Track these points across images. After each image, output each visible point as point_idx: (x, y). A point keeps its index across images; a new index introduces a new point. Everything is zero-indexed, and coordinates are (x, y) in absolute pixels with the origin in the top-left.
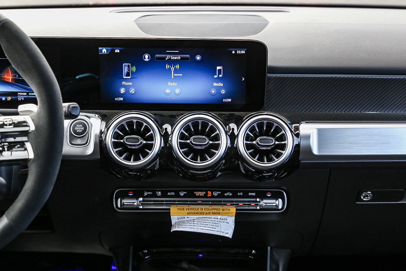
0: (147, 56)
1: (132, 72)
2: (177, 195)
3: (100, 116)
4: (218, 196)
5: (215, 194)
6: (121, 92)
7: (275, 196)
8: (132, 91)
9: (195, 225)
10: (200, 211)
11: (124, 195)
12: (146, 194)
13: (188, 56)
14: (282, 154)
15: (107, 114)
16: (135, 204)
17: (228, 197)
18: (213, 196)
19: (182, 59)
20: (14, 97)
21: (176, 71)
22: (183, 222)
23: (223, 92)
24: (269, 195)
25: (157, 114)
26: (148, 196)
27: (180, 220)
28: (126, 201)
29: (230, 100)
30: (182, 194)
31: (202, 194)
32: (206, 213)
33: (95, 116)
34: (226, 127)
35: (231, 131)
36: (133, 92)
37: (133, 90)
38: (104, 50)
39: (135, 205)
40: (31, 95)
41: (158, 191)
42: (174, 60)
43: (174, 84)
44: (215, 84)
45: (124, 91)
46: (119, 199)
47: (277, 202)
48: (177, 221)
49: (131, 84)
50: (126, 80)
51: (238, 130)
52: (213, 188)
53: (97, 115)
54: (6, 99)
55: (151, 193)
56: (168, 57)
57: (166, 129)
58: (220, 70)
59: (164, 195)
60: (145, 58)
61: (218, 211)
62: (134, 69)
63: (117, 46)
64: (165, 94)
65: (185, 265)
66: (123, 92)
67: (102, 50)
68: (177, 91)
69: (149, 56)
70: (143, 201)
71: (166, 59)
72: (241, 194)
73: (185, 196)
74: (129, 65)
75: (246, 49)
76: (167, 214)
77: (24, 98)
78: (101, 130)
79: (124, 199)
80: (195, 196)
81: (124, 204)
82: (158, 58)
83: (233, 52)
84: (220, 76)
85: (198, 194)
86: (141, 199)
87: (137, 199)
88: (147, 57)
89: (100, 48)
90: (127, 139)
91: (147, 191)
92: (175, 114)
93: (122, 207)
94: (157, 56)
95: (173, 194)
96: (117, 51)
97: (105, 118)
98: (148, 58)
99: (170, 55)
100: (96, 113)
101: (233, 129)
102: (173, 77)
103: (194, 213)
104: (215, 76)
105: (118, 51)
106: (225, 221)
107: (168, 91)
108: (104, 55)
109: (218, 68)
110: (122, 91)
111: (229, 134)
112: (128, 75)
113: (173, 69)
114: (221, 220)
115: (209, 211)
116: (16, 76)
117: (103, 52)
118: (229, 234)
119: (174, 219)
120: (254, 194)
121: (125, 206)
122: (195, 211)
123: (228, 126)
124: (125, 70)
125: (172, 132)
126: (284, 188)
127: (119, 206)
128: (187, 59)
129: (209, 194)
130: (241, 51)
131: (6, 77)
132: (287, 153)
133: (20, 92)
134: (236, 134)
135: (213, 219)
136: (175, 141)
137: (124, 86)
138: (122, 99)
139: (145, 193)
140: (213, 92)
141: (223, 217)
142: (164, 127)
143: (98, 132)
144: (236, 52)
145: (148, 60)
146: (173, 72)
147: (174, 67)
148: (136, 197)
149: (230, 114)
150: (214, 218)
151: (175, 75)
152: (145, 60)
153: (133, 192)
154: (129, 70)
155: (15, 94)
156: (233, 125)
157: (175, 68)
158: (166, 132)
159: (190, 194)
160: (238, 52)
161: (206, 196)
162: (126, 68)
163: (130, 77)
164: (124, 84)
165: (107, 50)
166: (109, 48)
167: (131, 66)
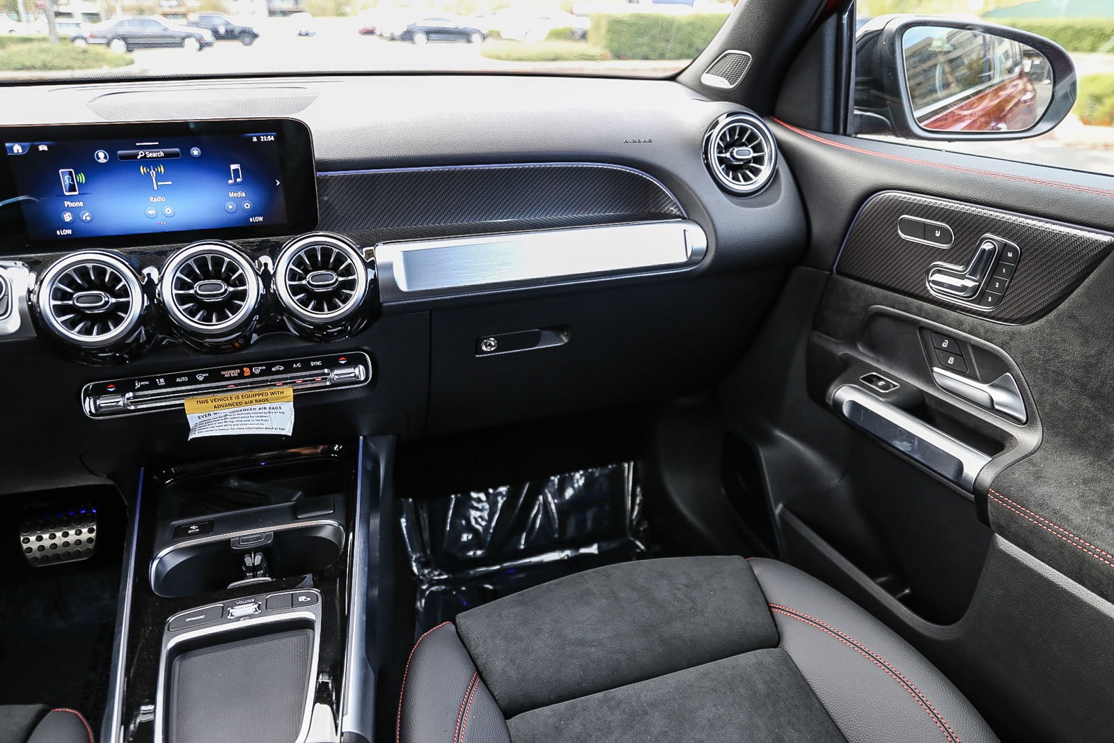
0: (101, 154)
1: (78, 183)
2: (193, 380)
3: (28, 263)
4: (262, 373)
5: (257, 370)
6: (66, 220)
7: (353, 362)
8: (86, 216)
9: (227, 423)
10: (234, 400)
11: (97, 393)
12: (138, 385)
13: (177, 150)
14: (351, 295)
15: (41, 260)
16: (121, 403)
17: (278, 372)
18: (253, 375)
19: (167, 155)
21: (159, 177)
22: (208, 422)
23: (247, 206)
24: (343, 362)
25: (135, 252)
26: (143, 388)
27: (202, 419)
28: (102, 402)
29: (261, 219)
30: (200, 378)
31: (235, 373)
32: (246, 403)
33: (16, 264)
34: (254, 262)
35: (263, 268)
36: (88, 218)
37: (87, 214)
38: (17, 148)
39: (119, 406)
41: (159, 378)
42: (153, 158)
43: (160, 199)
44: (231, 195)
45: (71, 218)
46: (91, 400)
47: (357, 371)
48: (198, 421)
49: (81, 204)
50: (70, 198)
51: (274, 265)
52: (252, 361)
53: (20, 263)
55: (147, 383)
56: (141, 154)
57: (149, 275)
58: (236, 171)
59: (171, 382)
60: (99, 158)
61: (265, 397)
62: (82, 178)
63: (43, 140)
65: (234, 483)
66: (69, 220)
67: (11, 148)
68: (168, 211)
69: (105, 154)
70: (135, 397)
71: (139, 157)
72: (299, 365)
73: (206, 381)
74: (71, 172)
75: (275, 133)
76: (180, 413)
78: (29, 289)
79: (99, 399)
80: (224, 379)
81: (101, 406)
82: (123, 157)
83: (255, 139)
84: (238, 180)
85: (227, 374)
86: (131, 394)
87: (123, 395)
88: (102, 156)
89: (7, 145)
90: (78, 298)
91: (140, 380)
92: (168, 249)
93: (99, 412)
94: (120, 152)
95: (185, 379)
96: (43, 148)
97: (36, 267)
98: (105, 158)
99: (145, 151)
100: (20, 259)
101: (266, 265)
102: (156, 188)
103: (226, 405)
104: (230, 182)
105: (45, 148)
106: (278, 410)
107: (151, 212)
108: (18, 156)
109: (233, 167)
110: (68, 217)
111: (260, 273)
112: (72, 188)
113: (153, 173)
114: (271, 411)
115: (250, 399)
117: (16, 151)
118: (288, 431)
119: (192, 419)
120: (319, 363)
121: (103, 410)
122: (227, 402)
123: (256, 261)
124: (66, 181)
125: (161, 280)
126: (366, 348)
127: (93, 411)
128: (176, 155)
129: (247, 371)
130: (267, 136)
132: (358, 293)
134: (272, 272)
135: (257, 411)
136: (168, 293)
137: (69, 209)
138: (69, 232)
139: (137, 384)
140: (231, 207)
141: (274, 405)
142: (145, 271)
143: (24, 293)
144: (259, 138)
145: (105, 161)
146: (154, 179)
147: (154, 170)
148: (121, 391)
149: (263, 241)
150: (260, 409)
151: (159, 183)
152: (99, 161)
153: (116, 384)
154: (73, 181)
156: (265, 259)
157: (157, 172)
158: (150, 281)
159: (215, 376)
160: (263, 138)
161: (241, 376)
162: (67, 177)
163: (77, 193)
164: (68, 206)
165: (23, 148)
166: (27, 144)
167: (76, 174)
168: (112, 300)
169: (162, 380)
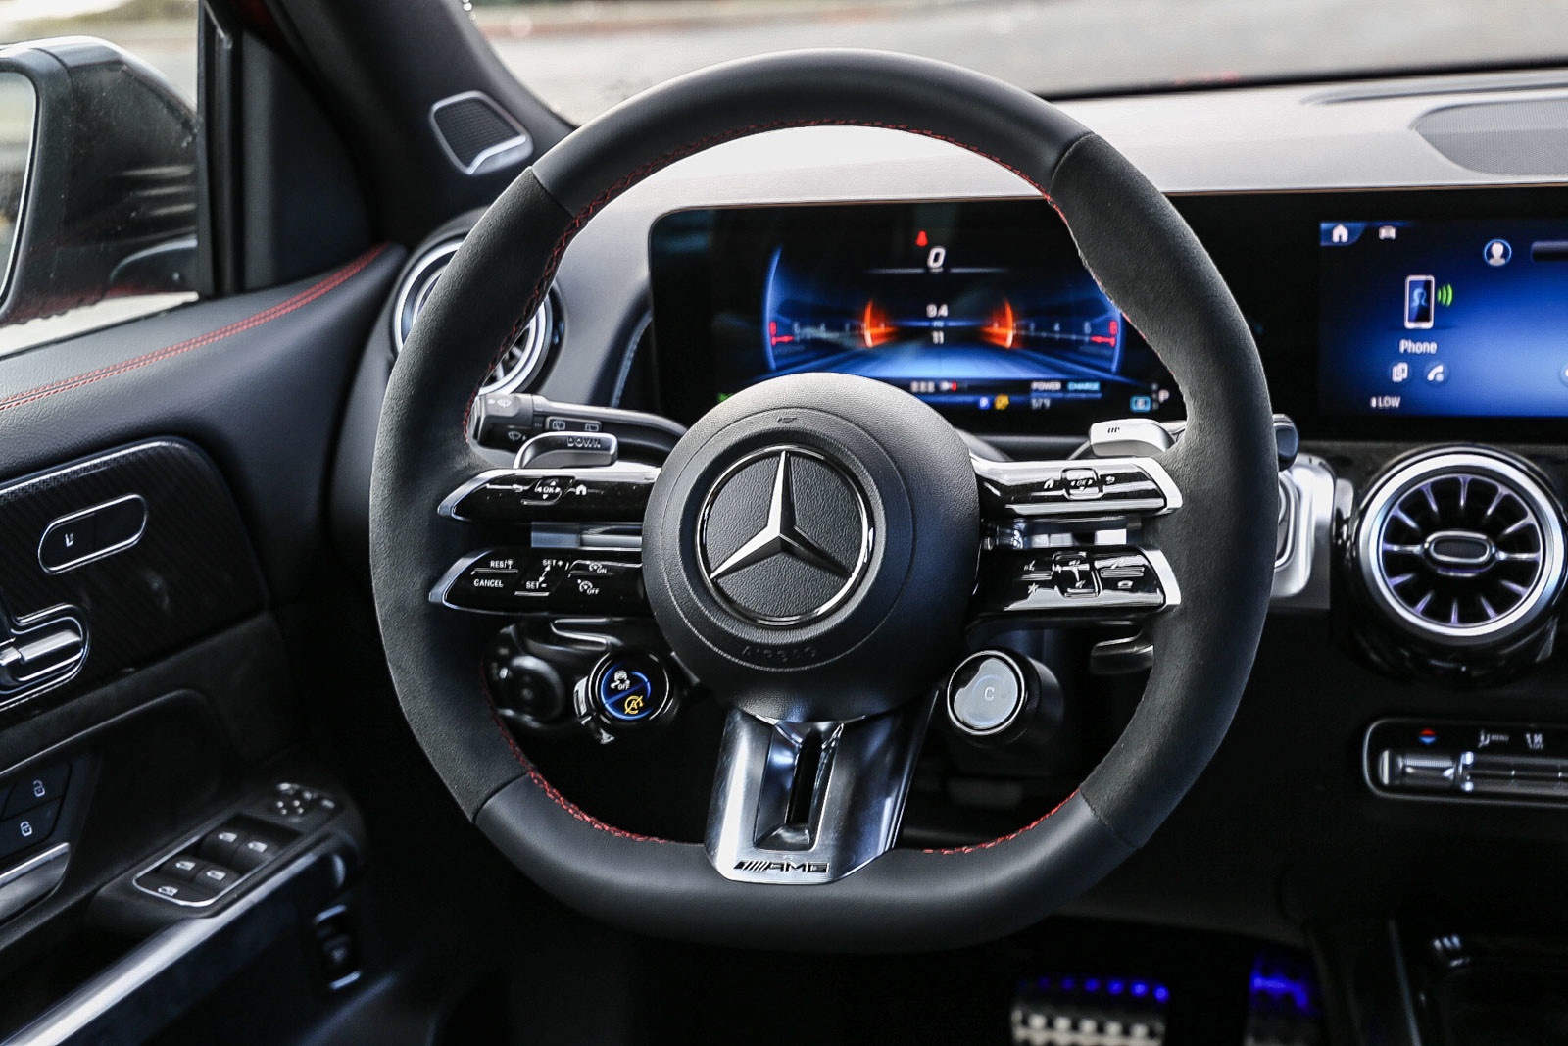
0: (1498, 249)
1: (1438, 304)
3: (1328, 461)
6: (1395, 379)
8: (1435, 373)
11: (1403, 742)
12: (1484, 740)
16: (1449, 773)
20: (1018, 398)
26: (1493, 748)
28: (1411, 763)
33: (1311, 461)
36: (1440, 378)
37: (1439, 369)
38: (1340, 233)
39: (1446, 779)
40: (1076, 391)
41: (1533, 733)
45: (1405, 375)
46: (1386, 755)
49: (1432, 348)
50: (1417, 336)
53: (1316, 461)
54: (992, 404)
55: (1503, 738)
59: (1555, 746)
60: (1490, 255)
62: (1447, 295)
63: (1388, 219)
64: (1563, 382)
66: (1400, 379)
67: (1330, 233)
69: (1506, 249)
70: (1475, 764)
74: (1429, 282)
77: (1053, 401)
78: (1338, 512)
79: (1404, 755)
81: (1404, 773)
82: (1542, 256)
86: (1468, 758)
87: (1456, 758)
88: (1497, 252)
89: (1324, 226)
90: (1438, 543)
91: (1490, 731)
93: (1397, 782)
94: (1538, 245)
96: (1388, 233)
97: (1357, 472)
98: (1505, 255)
100: (1313, 452)
105: (1392, 234)
108: (1340, 248)
110: (1400, 372)
112: (1422, 315)
116: (1026, 328)
117: (1336, 239)
121: (1408, 782)
124: (1414, 299)
127: (1386, 780)
131: (996, 329)
133: (1038, 380)
137: (1408, 357)
138: (1395, 402)
139: (1482, 738)
143: (1325, 518)
145: (1503, 261)
148: (1449, 746)
152: (1492, 262)
153: (1437, 731)
154: (1428, 300)
155: (1021, 387)
162: (1417, 292)
163: (1428, 325)
164: (1406, 350)
165: (1350, 233)
166: (1360, 226)
167: (1438, 286)
168: (1502, 556)
169: (1538, 739)
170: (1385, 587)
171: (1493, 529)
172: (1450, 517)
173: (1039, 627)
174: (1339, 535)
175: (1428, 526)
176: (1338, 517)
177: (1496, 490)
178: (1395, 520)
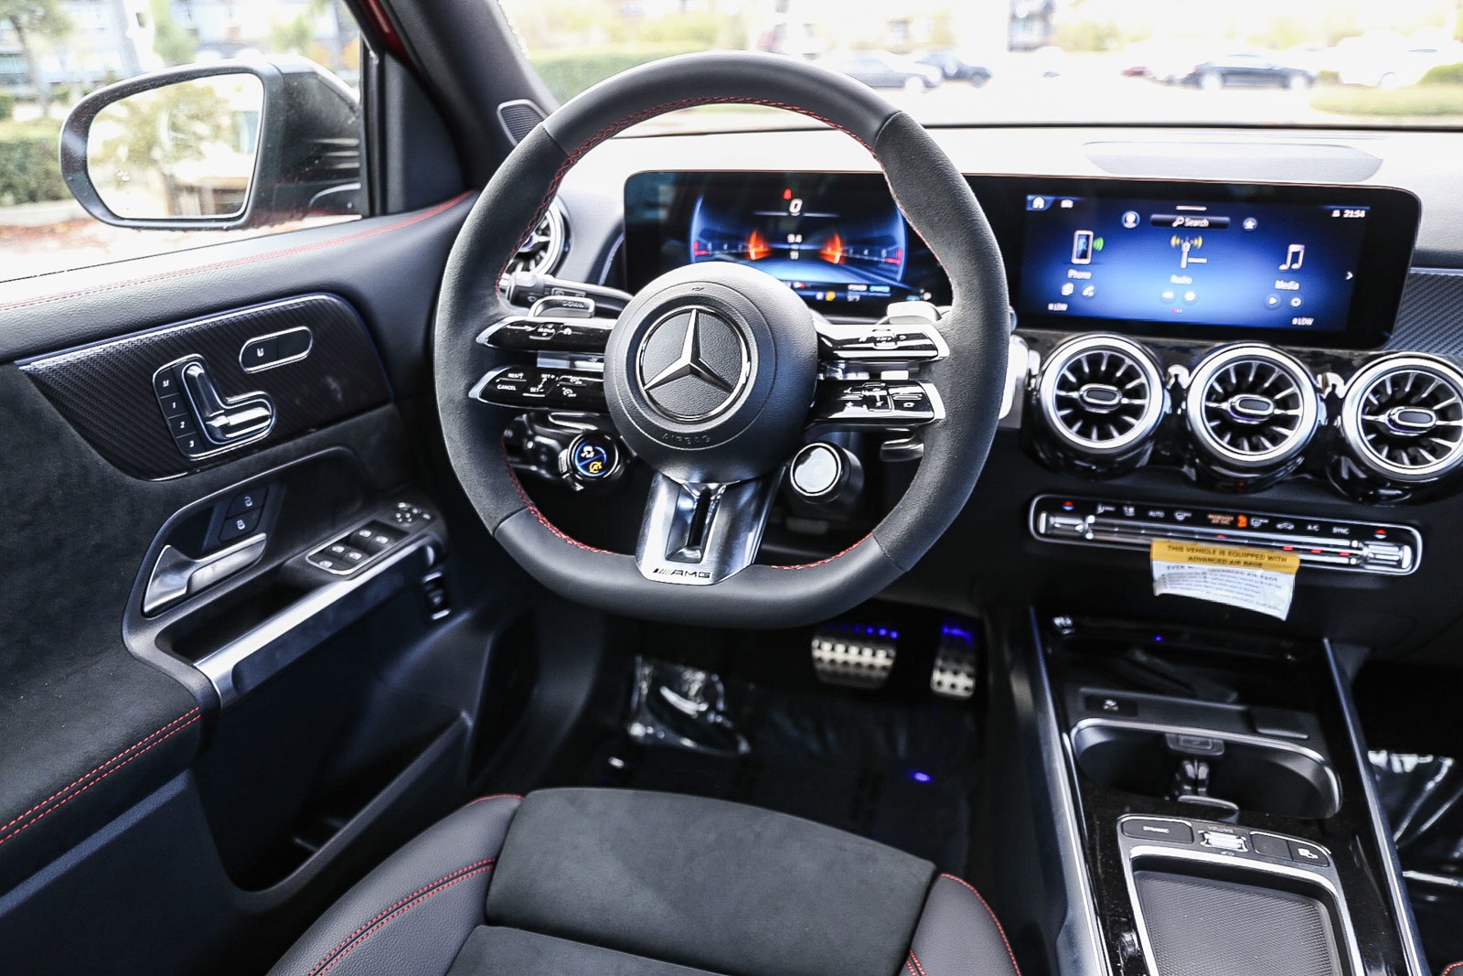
0: (1131, 217)
1: (1093, 250)
2: (1170, 518)
4: (1262, 528)
5: (1256, 523)
6: (1065, 293)
7: (1397, 538)
8: (1088, 291)
9: (1207, 584)
10: (1218, 556)
11: (1053, 508)
12: (1101, 510)
13: (1226, 219)
14: (1449, 448)
16: (1079, 528)
17: (1285, 531)
18: (1249, 528)
19: (1212, 225)
20: (841, 295)
21: (1193, 252)
22: (1181, 576)
23: (1296, 302)
24: (1382, 537)
26: (1106, 514)
27: (1171, 571)
28: (1058, 521)
29: (1309, 322)
30: (1180, 516)
31: (1227, 520)
32: (1231, 562)
33: (1014, 339)
34: (1317, 379)
35: (1329, 389)
36: (1091, 294)
37: (1091, 289)
38: (1039, 203)
39: (1077, 531)
40: (875, 292)
41: (1129, 506)
42: (1193, 227)
43: (1186, 280)
44: (1280, 285)
45: (1071, 291)
46: (1043, 516)
47: (1401, 553)
48: (1166, 572)
49: (1088, 275)
50: (1079, 267)
51: (1345, 388)
52: (1252, 509)
53: (1018, 339)
54: (825, 296)
55: (1111, 509)
56: (1179, 221)
57: (1176, 376)
58: (1296, 255)
59: (1141, 515)
60: (1127, 222)
61: (1259, 561)
62: (1099, 244)
63: (1067, 194)
65: (1141, 657)
67: (1033, 202)
68: (1190, 296)
69: (1136, 217)
70: (1095, 524)
71: (1175, 225)
72: (1315, 527)
73: (1186, 522)
74: (1089, 235)
75: (1368, 208)
76: (1144, 557)
77: (861, 297)
78: (1030, 371)
79: (1054, 516)
80: (1209, 524)
81: (1054, 527)
82: (1156, 223)
83: (1336, 214)
84: (1295, 266)
85: (1215, 519)
86: (1091, 519)
87: (1084, 520)
88: (1131, 219)
89: (1030, 197)
90: (1088, 391)
91: (1105, 504)
93: (1049, 532)
94: (1155, 216)
95: (1160, 514)
96: (1067, 204)
97: (1038, 346)
98: (1135, 221)
99: (1185, 217)
101: (1334, 385)
102: (1184, 265)
103: (1205, 559)
104: (1283, 267)
105: (1071, 204)
106: (1274, 582)
107: (1168, 295)
108: (1038, 212)
109: (1293, 248)
110: (1067, 290)
111: (1324, 397)
112: (1083, 255)
113: (1186, 247)
114: (1263, 580)
115: (1237, 559)
116: (847, 251)
117: (1036, 206)
118: (1283, 616)
119: (1159, 568)
120: (1344, 531)
121: (1056, 532)
122: (1207, 556)
123: (1321, 378)
124: (1079, 245)
125: (1190, 384)
126: (1415, 522)
127: (1042, 530)
128: (1223, 225)
129: (1242, 521)
130: (1355, 210)
131: (829, 251)
133: (853, 284)
134: (1341, 396)
135: (1246, 576)
137: (1072, 280)
138: (1063, 307)
139: (1100, 508)
140: (1273, 301)
141: (1269, 574)
142: (1171, 371)
143: (1023, 374)
144: (1342, 213)
145: (1134, 225)
146: (1185, 253)
147: (1189, 243)
148: (1081, 512)
149: (1314, 353)
150: (1249, 574)
151: (1190, 260)
152: (1127, 225)
153: (1074, 503)
154: (1087, 247)
155: (843, 288)
156: (1333, 378)
157: (1192, 246)
158: (1177, 383)
159: (1199, 519)
160: (1349, 214)
161: (1233, 526)
162: (1083, 240)
163: (1086, 261)
164: (1072, 276)
165: (1046, 202)
166: (1051, 198)
167: (1095, 238)
168: (1125, 401)
169: (1131, 510)
170: (1055, 417)
171: (1120, 383)
172: (1095, 377)
173: (847, 430)
174: (1029, 384)
175: (1082, 382)
176: (1030, 375)
177: (1122, 361)
178: (1064, 377)
